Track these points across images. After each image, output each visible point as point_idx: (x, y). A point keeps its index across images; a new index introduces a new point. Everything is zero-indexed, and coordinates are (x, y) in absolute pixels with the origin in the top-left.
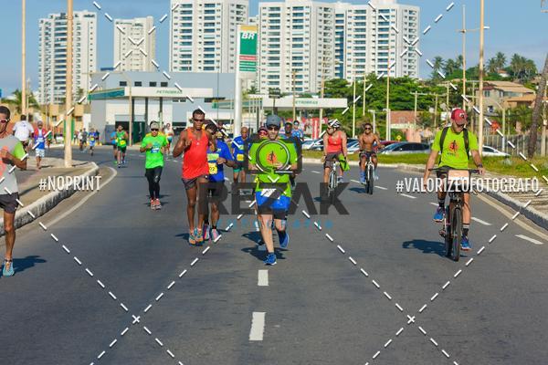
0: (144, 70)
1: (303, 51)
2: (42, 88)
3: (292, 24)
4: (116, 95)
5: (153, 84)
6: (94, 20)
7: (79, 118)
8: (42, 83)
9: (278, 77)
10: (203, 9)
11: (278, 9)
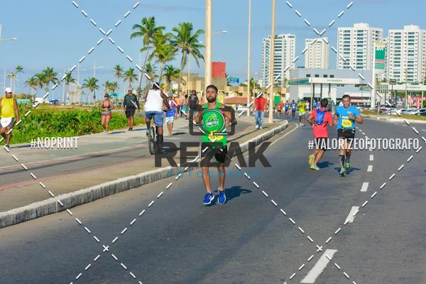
0: (322, 68)
1: (414, 58)
2: (264, 78)
3: (408, 42)
4: (304, 82)
5: (325, 76)
6: (294, 39)
7: (284, 95)
8: (264, 75)
9: (399, 73)
10: (357, 33)
11: (400, 33)
